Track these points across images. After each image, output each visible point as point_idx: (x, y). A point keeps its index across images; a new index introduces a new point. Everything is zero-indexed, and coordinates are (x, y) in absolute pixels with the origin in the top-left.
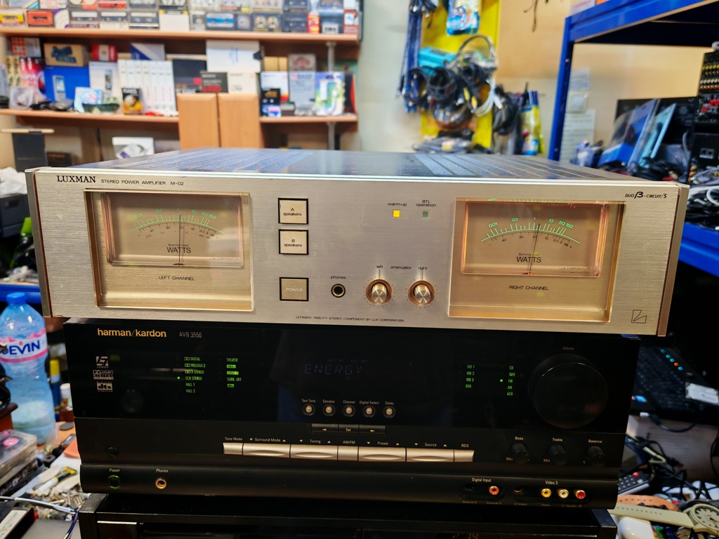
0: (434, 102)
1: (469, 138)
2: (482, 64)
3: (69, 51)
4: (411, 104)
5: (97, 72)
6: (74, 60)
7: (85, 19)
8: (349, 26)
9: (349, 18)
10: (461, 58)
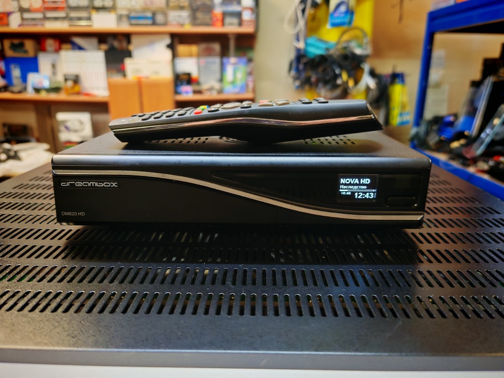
0: (318, 81)
2: (358, 51)
3: (22, 45)
4: (297, 83)
5: (44, 61)
6: (26, 52)
7: (33, 19)
8: (247, 21)
9: (246, 14)
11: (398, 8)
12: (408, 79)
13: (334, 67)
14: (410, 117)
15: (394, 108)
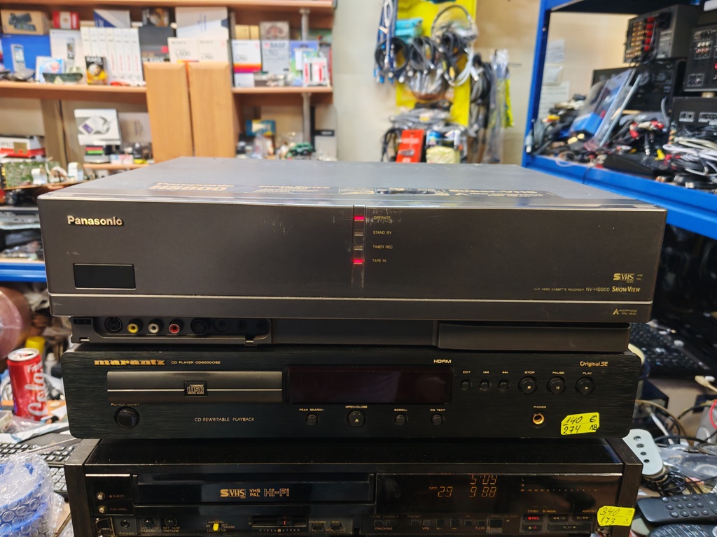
1: (447, 109)
2: (462, 33)
3: (28, 19)
5: (58, 40)
6: (34, 28)
10: (438, 25)
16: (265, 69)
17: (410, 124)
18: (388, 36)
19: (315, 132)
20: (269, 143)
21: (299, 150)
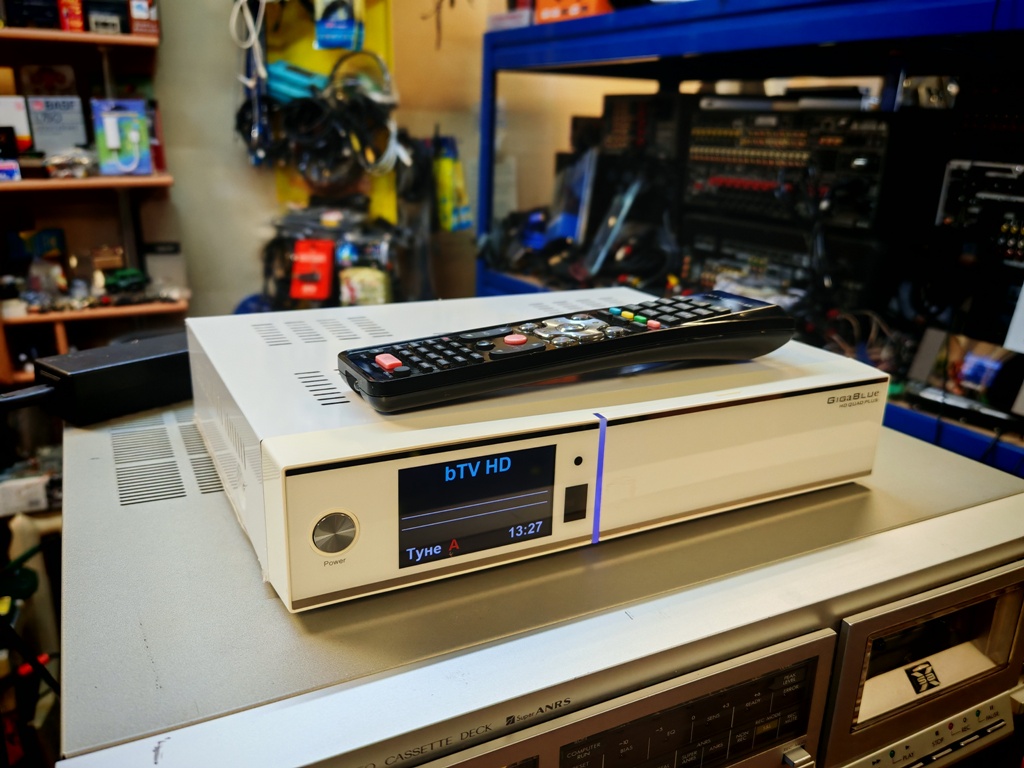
0: (300, 149)
1: (364, 206)
2: (377, 97)
4: (261, 154)
8: (141, 21)
9: (139, 7)
10: (339, 84)
11: (432, 21)
12: (462, 149)
13: (337, 125)
14: (470, 216)
15: (445, 201)
16: (39, 147)
17: (308, 232)
18: (255, 94)
19: (144, 248)
20: (56, 272)
21: (123, 283)
